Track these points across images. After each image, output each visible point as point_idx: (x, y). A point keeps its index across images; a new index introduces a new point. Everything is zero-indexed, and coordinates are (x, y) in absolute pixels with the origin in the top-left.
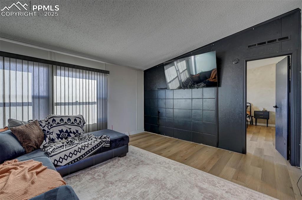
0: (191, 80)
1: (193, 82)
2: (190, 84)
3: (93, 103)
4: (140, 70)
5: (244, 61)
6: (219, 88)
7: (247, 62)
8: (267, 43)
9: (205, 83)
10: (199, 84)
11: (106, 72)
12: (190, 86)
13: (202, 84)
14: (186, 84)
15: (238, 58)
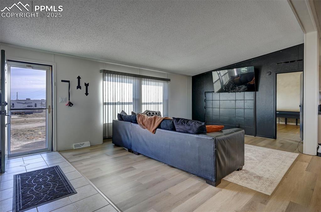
0: (233, 83)
1: (234, 85)
2: (231, 87)
3: (161, 103)
4: (189, 76)
5: (275, 74)
6: (257, 92)
7: (277, 74)
8: (289, 62)
9: (246, 85)
10: (241, 86)
11: (168, 80)
12: (231, 88)
13: (244, 87)
14: (228, 87)
15: (270, 71)
